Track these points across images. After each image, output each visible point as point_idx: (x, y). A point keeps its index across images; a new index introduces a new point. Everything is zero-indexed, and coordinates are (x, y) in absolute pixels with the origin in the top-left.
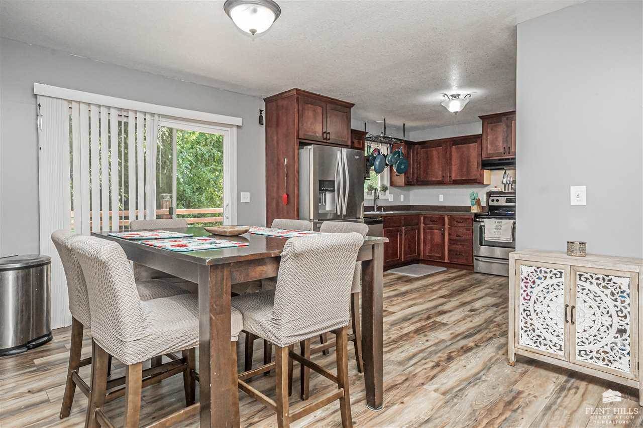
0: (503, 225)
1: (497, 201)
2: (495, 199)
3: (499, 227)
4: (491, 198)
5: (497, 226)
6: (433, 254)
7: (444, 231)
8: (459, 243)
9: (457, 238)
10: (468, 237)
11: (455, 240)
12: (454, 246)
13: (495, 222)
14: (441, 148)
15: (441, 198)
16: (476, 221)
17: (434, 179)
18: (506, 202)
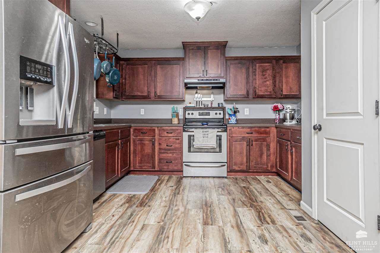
0: (210, 133)
1: (192, 114)
2: (190, 112)
3: (206, 136)
4: (187, 112)
5: (204, 134)
6: (143, 165)
7: (154, 142)
8: (169, 152)
9: (167, 147)
10: (177, 146)
11: (165, 149)
12: (164, 155)
13: (203, 132)
14: (147, 66)
15: (142, 112)
16: (184, 131)
17: (139, 94)
18: (199, 115)
